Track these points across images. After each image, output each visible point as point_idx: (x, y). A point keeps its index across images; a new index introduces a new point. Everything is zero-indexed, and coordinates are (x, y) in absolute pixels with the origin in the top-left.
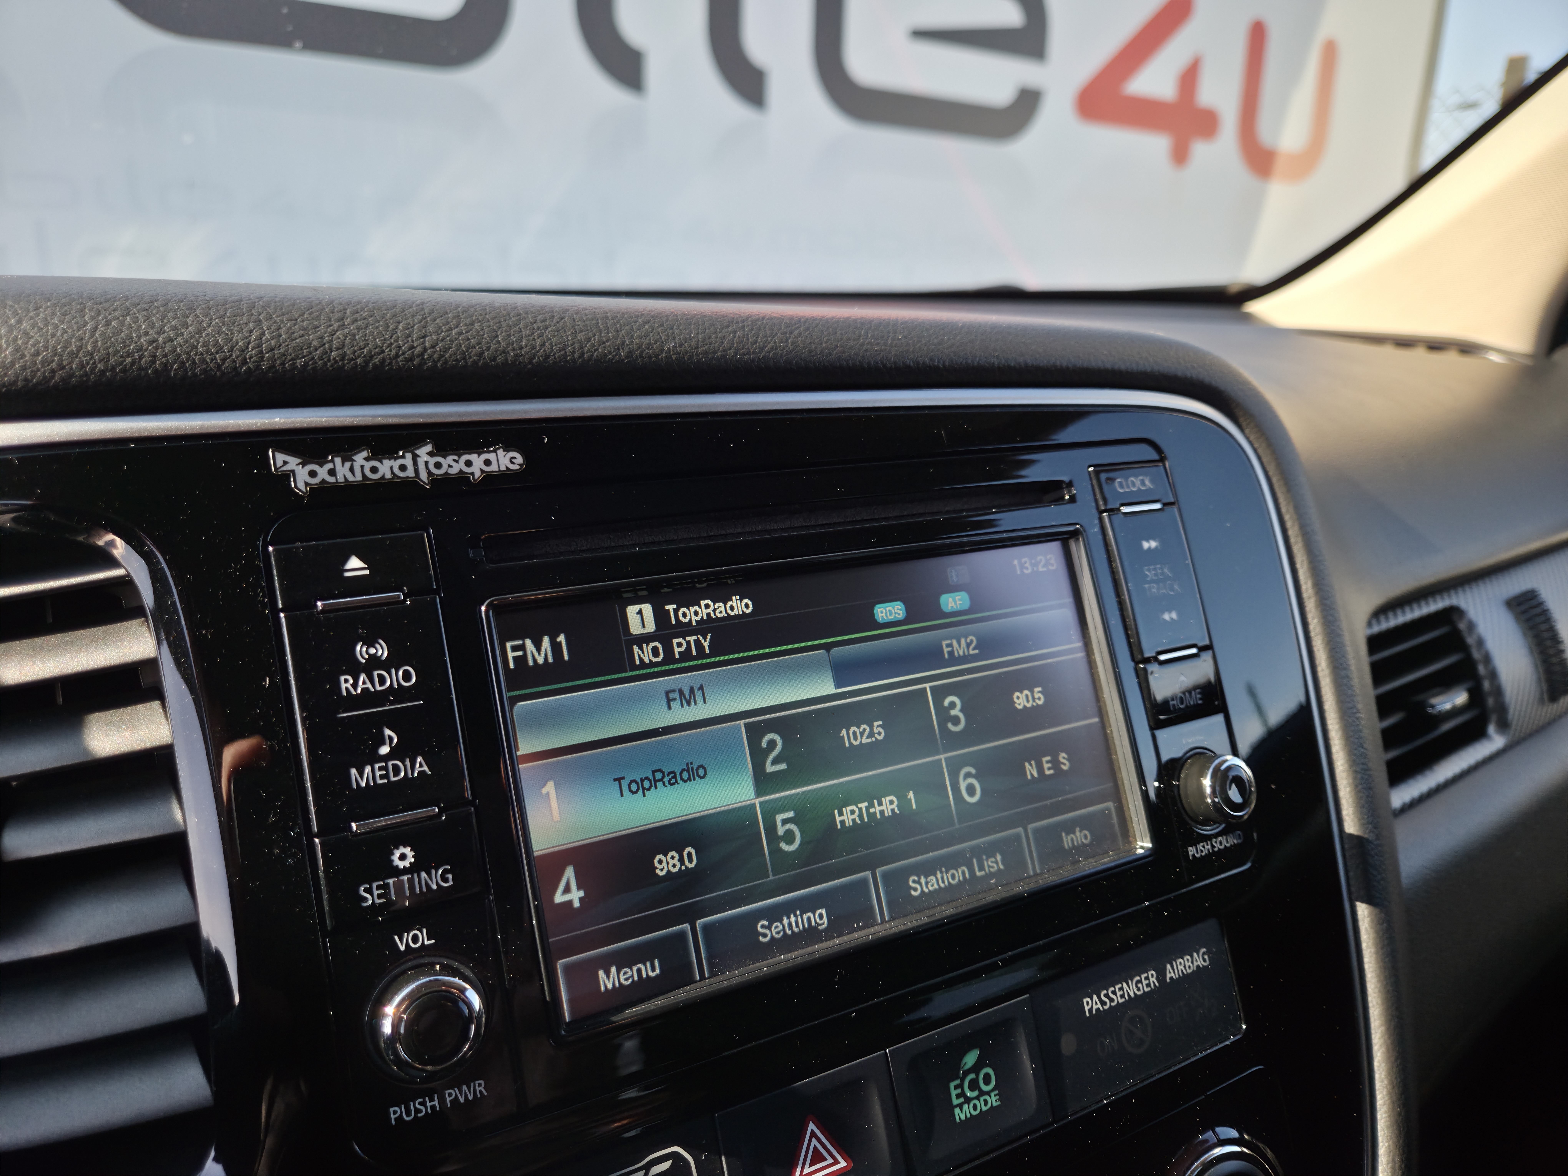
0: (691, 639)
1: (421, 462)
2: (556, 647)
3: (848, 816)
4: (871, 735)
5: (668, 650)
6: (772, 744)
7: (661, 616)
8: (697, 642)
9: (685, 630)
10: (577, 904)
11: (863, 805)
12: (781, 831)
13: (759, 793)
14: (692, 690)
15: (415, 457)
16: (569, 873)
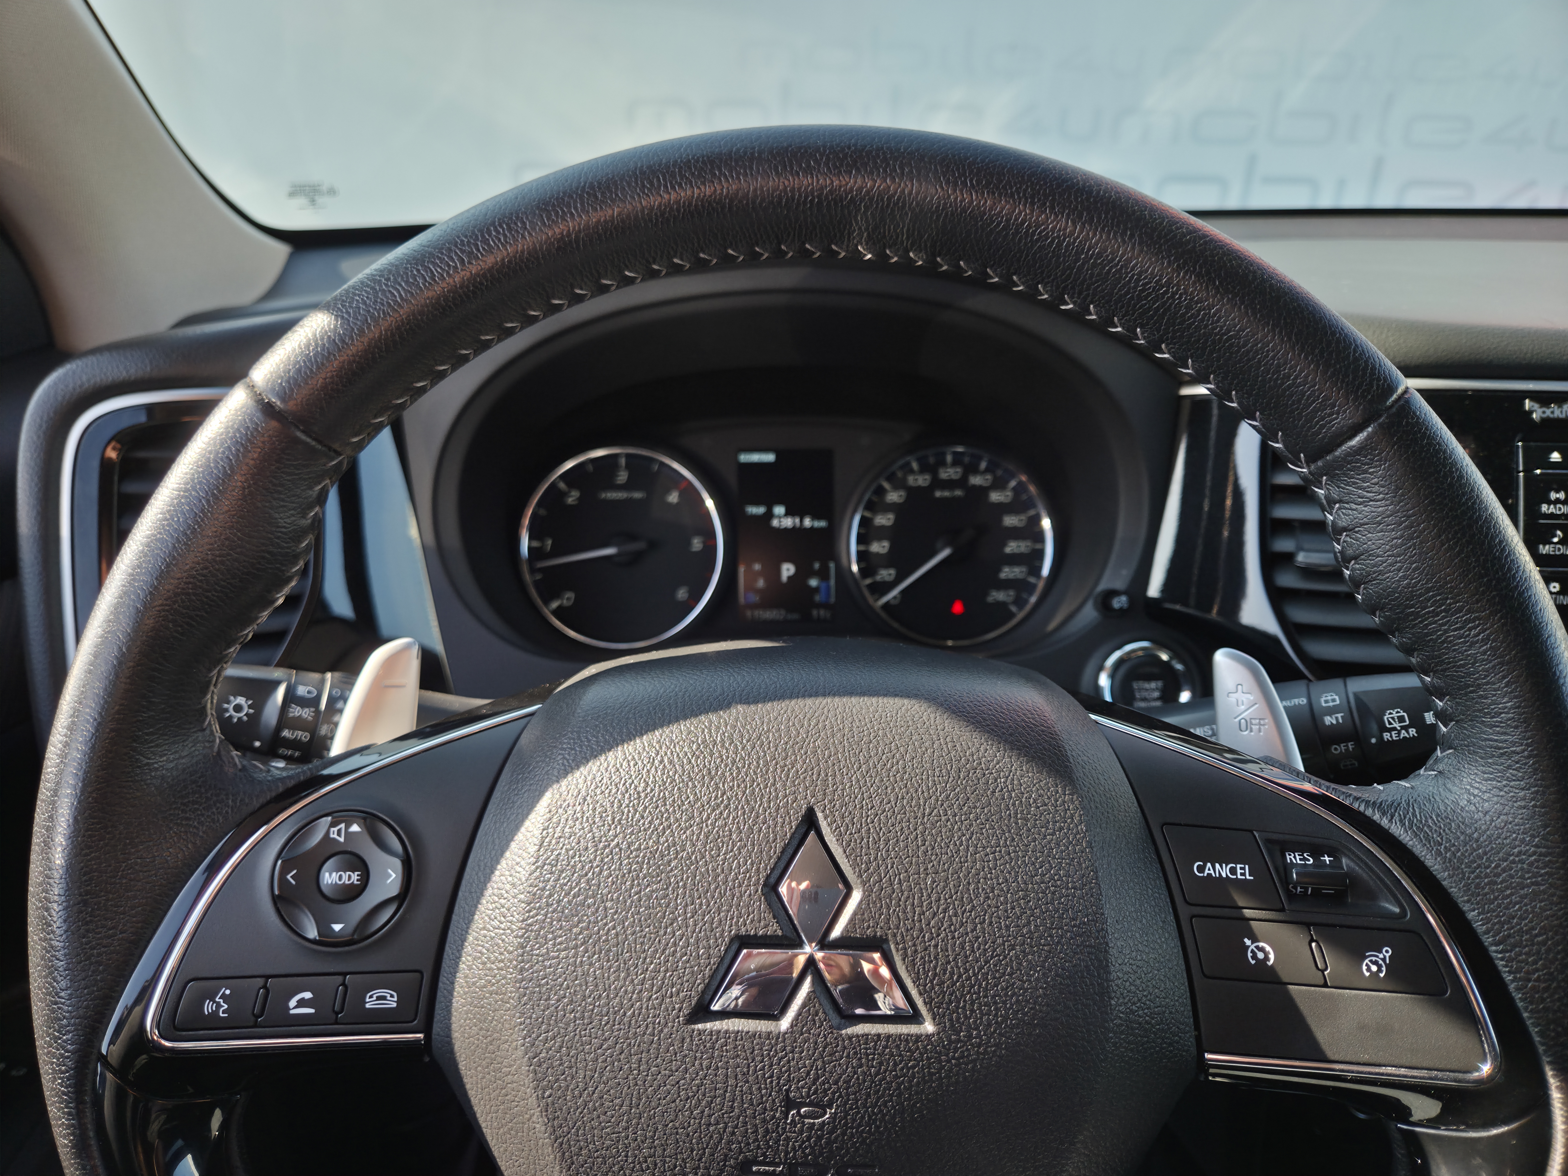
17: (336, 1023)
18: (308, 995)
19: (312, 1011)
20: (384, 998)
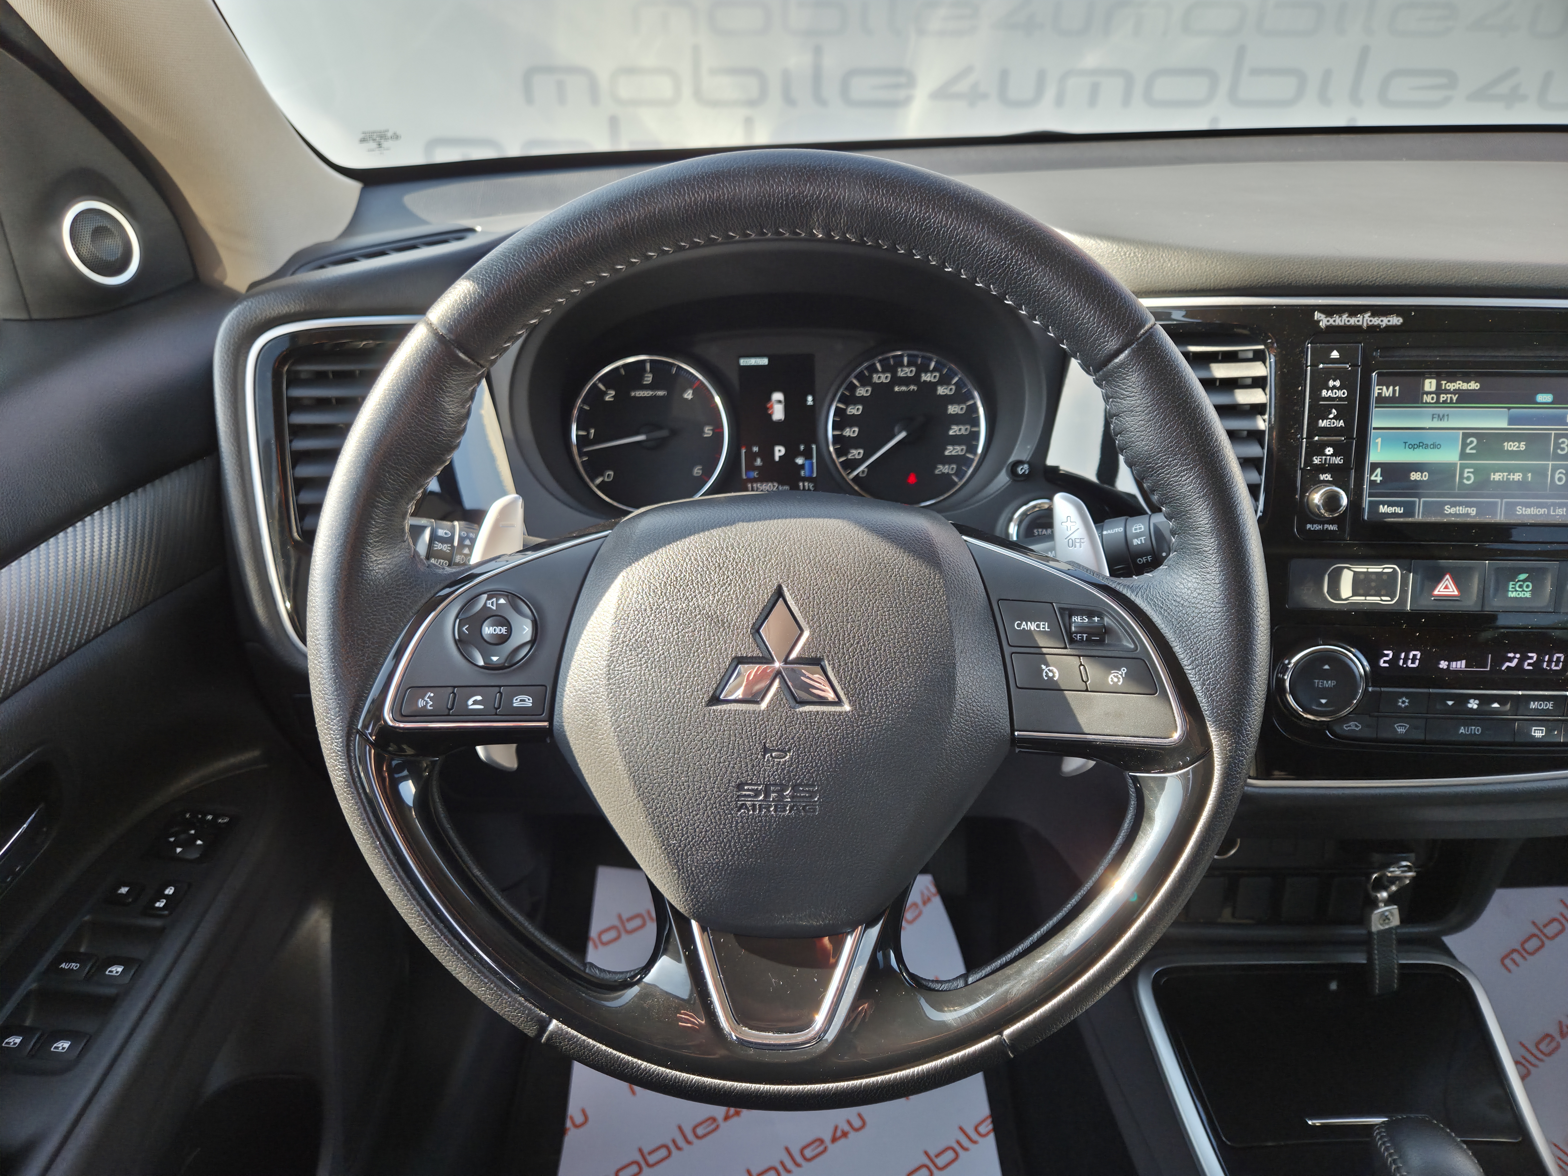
0: (1449, 396)
1: (1365, 319)
2: (1394, 391)
3: (1497, 477)
4: (1518, 447)
5: (1438, 398)
6: (1472, 442)
7: (1439, 385)
8: (1451, 398)
9: (1447, 392)
10: (1379, 482)
11: (1505, 474)
12: (1466, 475)
13: (1460, 460)
14: (1443, 416)
15: (1363, 317)
16: (1379, 471)
17: (496, 715)
18: (479, 698)
19: (482, 707)
20: (524, 701)
